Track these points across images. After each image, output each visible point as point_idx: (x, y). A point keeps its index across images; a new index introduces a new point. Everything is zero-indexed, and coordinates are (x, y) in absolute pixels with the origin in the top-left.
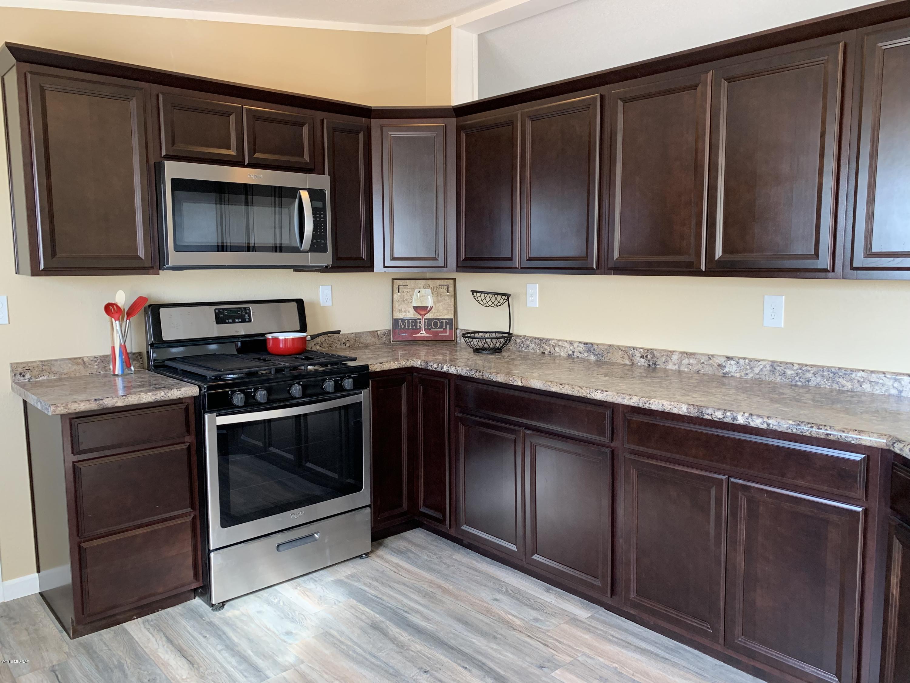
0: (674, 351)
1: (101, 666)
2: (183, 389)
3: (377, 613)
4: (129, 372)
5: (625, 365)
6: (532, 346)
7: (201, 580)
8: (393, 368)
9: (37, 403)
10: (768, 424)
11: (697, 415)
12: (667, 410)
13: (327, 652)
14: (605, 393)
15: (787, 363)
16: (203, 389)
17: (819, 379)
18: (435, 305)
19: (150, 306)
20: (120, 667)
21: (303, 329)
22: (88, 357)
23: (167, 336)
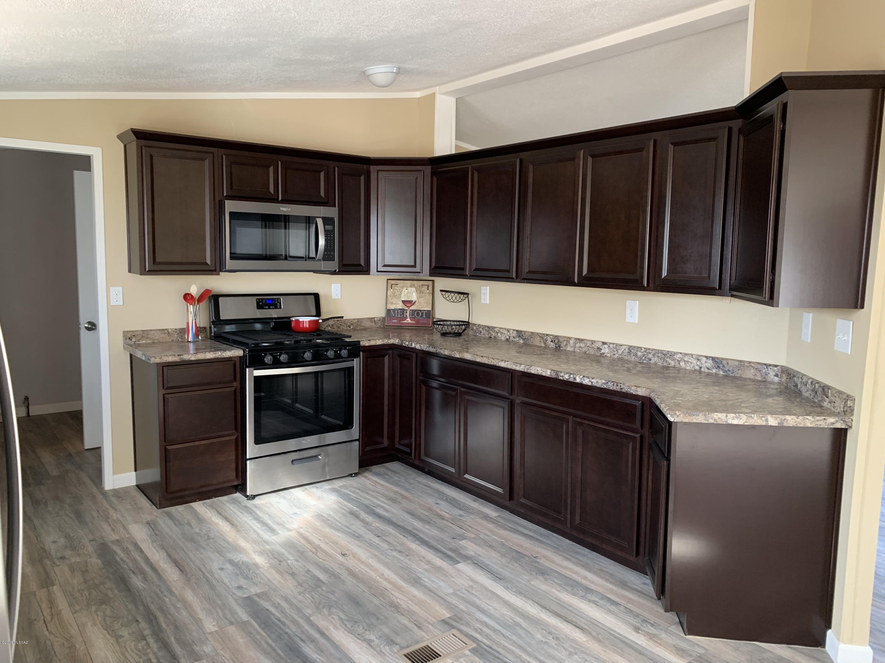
0: (571, 338)
1: (177, 523)
2: (233, 351)
3: (355, 506)
4: (198, 340)
5: (541, 347)
6: (483, 332)
7: (241, 480)
8: (378, 344)
9: (142, 356)
10: (592, 382)
11: (555, 376)
12: (539, 374)
13: (318, 524)
14: (507, 363)
15: (638, 347)
16: (245, 352)
17: (656, 358)
18: (418, 300)
19: (213, 295)
20: (189, 524)
21: (318, 314)
22: (171, 329)
23: (224, 316)
